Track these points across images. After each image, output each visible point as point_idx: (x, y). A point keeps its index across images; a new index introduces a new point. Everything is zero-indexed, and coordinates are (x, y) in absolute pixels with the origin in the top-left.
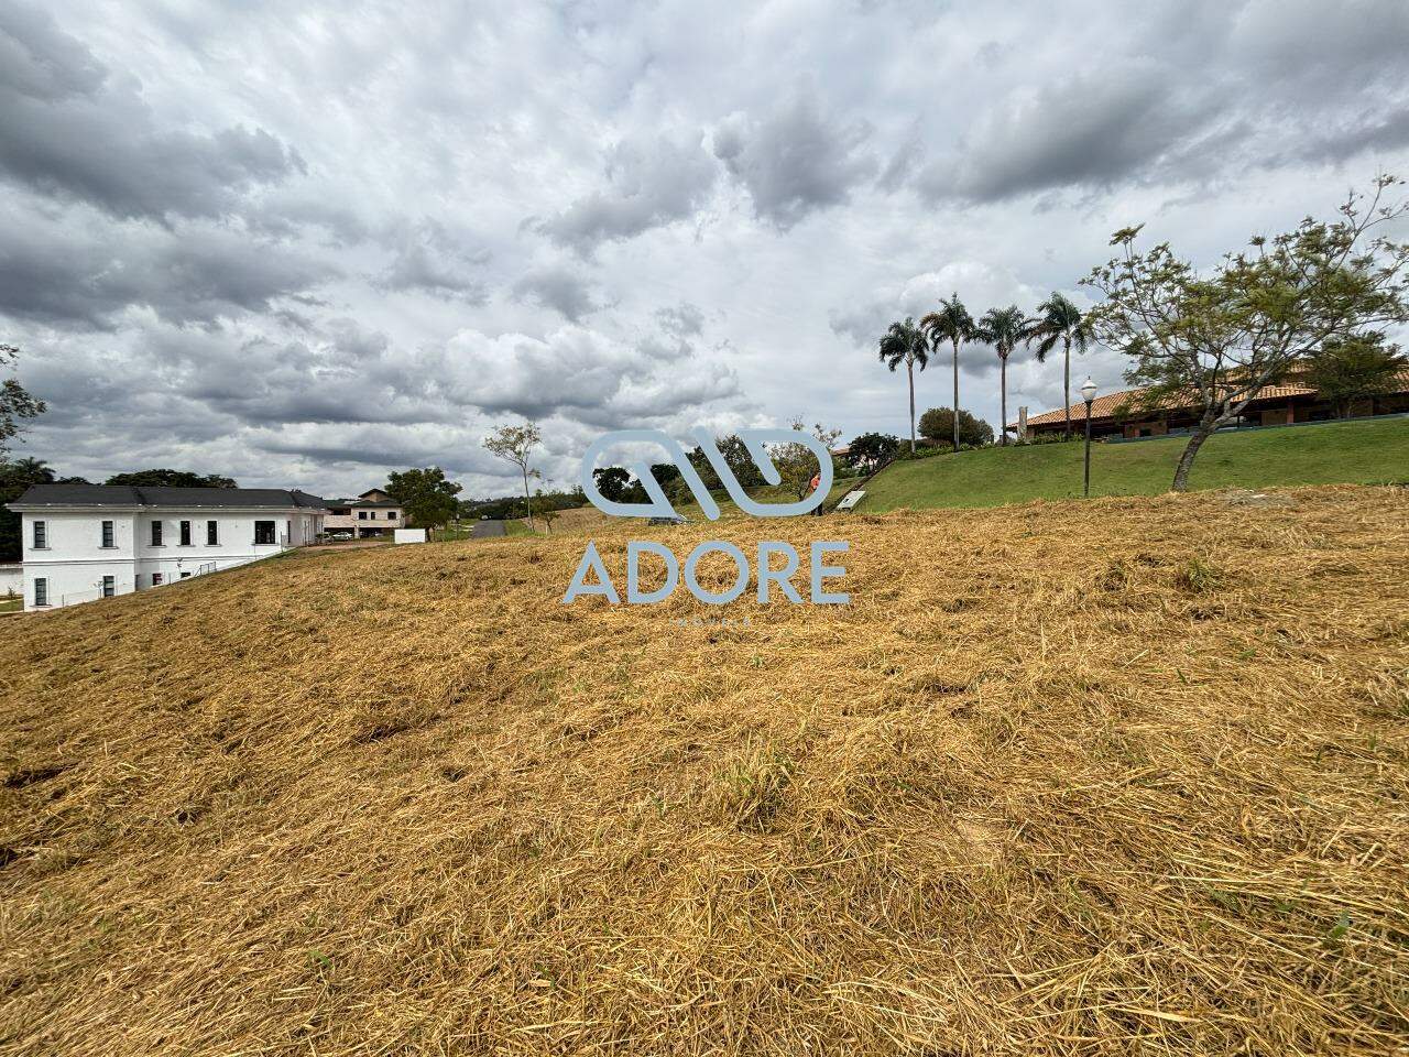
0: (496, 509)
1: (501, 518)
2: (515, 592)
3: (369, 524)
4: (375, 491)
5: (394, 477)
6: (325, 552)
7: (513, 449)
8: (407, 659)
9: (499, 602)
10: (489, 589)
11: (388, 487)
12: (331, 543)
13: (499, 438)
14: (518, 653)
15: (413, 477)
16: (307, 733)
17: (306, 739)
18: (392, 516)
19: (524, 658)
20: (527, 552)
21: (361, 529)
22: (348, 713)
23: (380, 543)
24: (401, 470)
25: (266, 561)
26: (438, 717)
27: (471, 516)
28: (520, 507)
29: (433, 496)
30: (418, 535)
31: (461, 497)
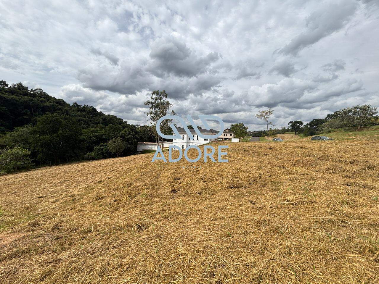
0: (257, 134)
1: (258, 136)
2: (265, 157)
3: (226, 137)
4: (227, 129)
5: (232, 126)
6: (217, 143)
7: (264, 117)
8: (238, 171)
9: (261, 159)
10: (258, 155)
11: (231, 128)
12: (218, 141)
13: (260, 114)
14: (268, 175)
15: (237, 125)
16: (218, 183)
17: (218, 184)
18: (231, 135)
19: (270, 176)
20: (268, 146)
21: (224, 138)
22: (226, 181)
23: (228, 142)
24: (234, 124)
25: (206, 144)
26: (246, 187)
27: (250, 136)
28: (264, 133)
29: (241, 130)
30: (237, 140)
31: (248, 130)
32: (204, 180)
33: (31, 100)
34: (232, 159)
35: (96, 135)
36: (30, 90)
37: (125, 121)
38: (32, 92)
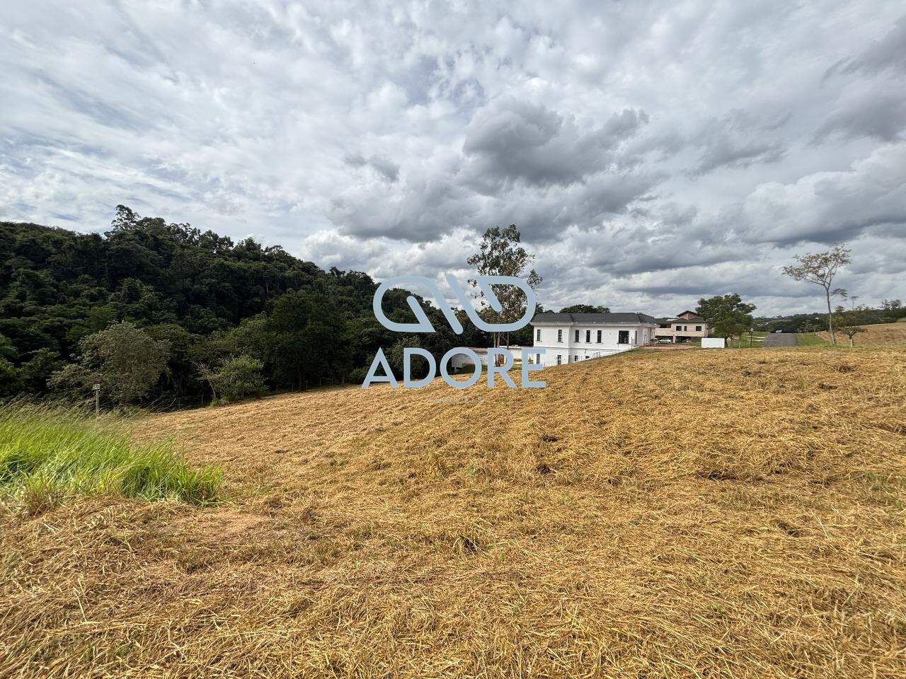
0: (788, 324)
1: (792, 331)
2: (824, 395)
3: (682, 334)
4: (687, 312)
5: (702, 302)
6: (656, 351)
7: (816, 273)
8: (729, 430)
9: (808, 401)
10: (796, 388)
11: (698, 309)
12: (659, 345)
13: (799, 265)
14: (841, 450)
15: (717, 301)
16: (666, 459)
17: (666, 462)
18: (698, 329)
19: (848, 456)
20: (833, 362)
21: (677, 337)
22: (693, 455)
23: (690, 347)
24: (707, 297)
25: (624, 353)
26: (761, 479)
27: (763, 329)
28: (814, 322)
29: (732, 315)
30: (719, 343)
31: (755, 314)
32: (626, 449)
33: (265, 268)
34: (707, 396)
35: (371, 332)
36: (264, 250)
37: (426, 302)
38: (266, 254)
